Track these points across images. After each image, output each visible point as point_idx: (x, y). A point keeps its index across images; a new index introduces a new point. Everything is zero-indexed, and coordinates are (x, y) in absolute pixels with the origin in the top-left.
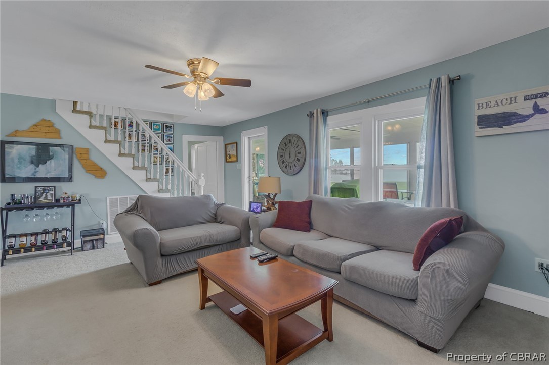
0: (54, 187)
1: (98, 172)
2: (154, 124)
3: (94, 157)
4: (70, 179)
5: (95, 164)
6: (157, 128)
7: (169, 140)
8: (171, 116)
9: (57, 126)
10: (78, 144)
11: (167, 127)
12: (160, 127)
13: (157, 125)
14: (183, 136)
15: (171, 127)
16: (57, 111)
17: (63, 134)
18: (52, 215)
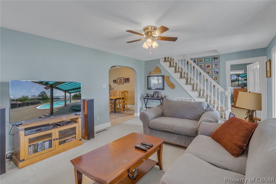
0: (158, 92)
1: (172, 86)
2: (207, 59)
3: (171, 80)
4: (163, 89)
5: (171, 83)
6: (208, 60)
7: (216, 66)
8: (216, 51)
9: (160, 68)
10: (166, 75)
11: (215, 58)
12: (210, 60)
13: (208, 59)
14: (226, 62)
15: (217, 58)
16: (160, 63)
17: (162, 71)
18: (157, 102)
